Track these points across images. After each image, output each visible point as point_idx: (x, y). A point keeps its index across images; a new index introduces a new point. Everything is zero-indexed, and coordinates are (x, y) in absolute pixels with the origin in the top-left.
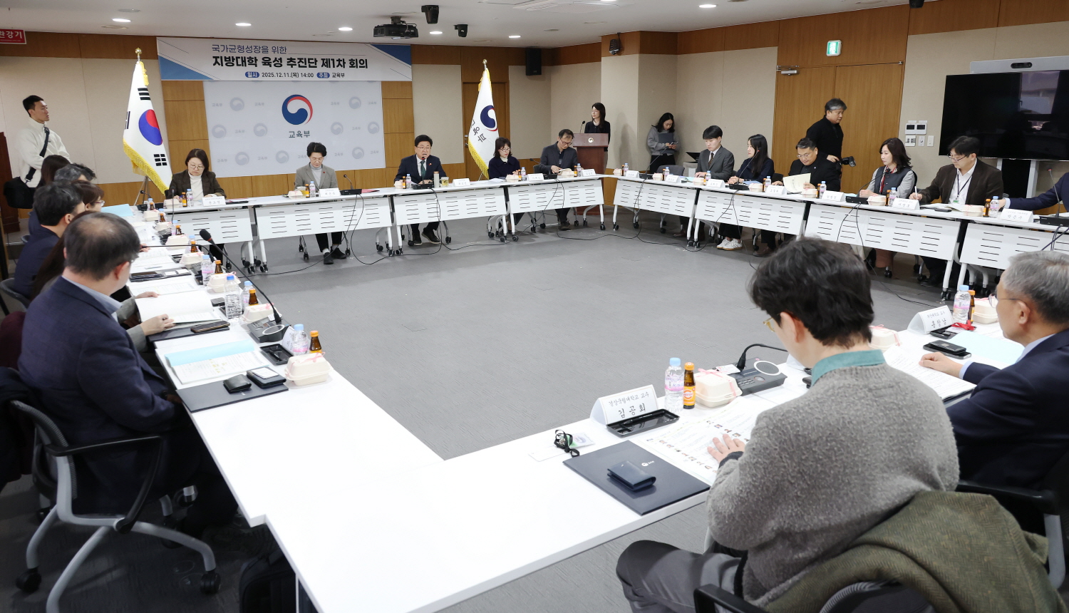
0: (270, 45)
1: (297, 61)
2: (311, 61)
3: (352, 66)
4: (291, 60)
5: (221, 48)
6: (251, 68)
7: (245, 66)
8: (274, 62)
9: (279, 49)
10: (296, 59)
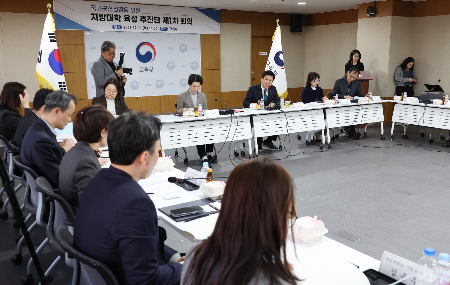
0: (130, 7)
1: (147, 18)
2: (156, 19)
3: (182, 23)
4: (143, 17)
5: (97, 8)
6: (116, 23)
7: (113, 21)
8: (132, 18)
9: (136, 10)
10: (147, 17)
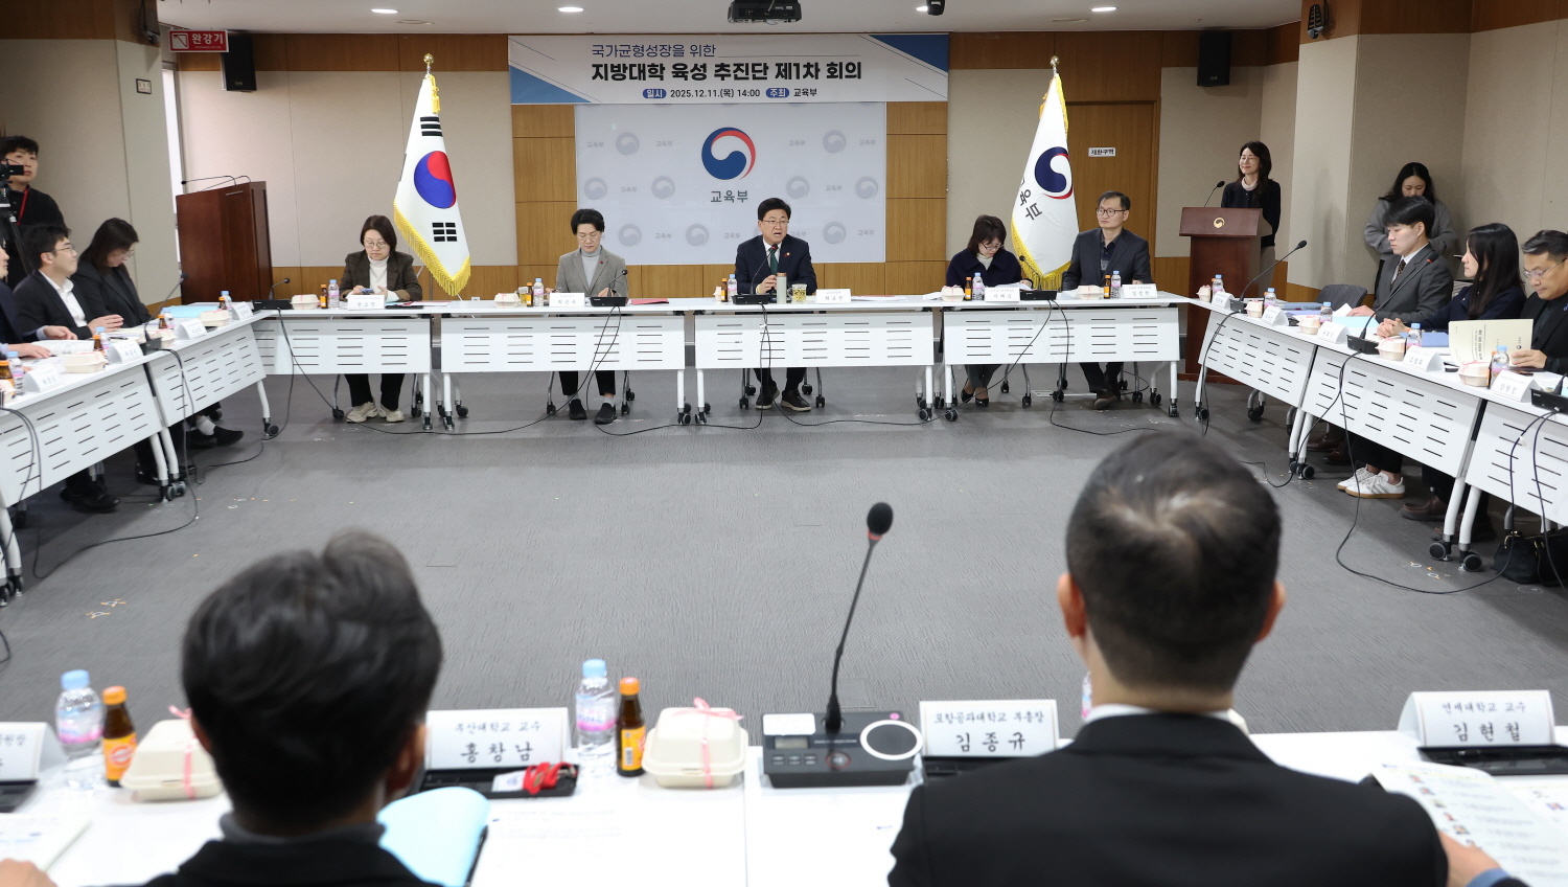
0: (687, 43)
1: (732, 68)
2: (757, 68)
3: (832, 76)
4: (722, 67)
5: (607, 51)
6: (652, 83)
7: (644, 79)
8: (692, 71)
9: (703, 48)
10: (732, 65)
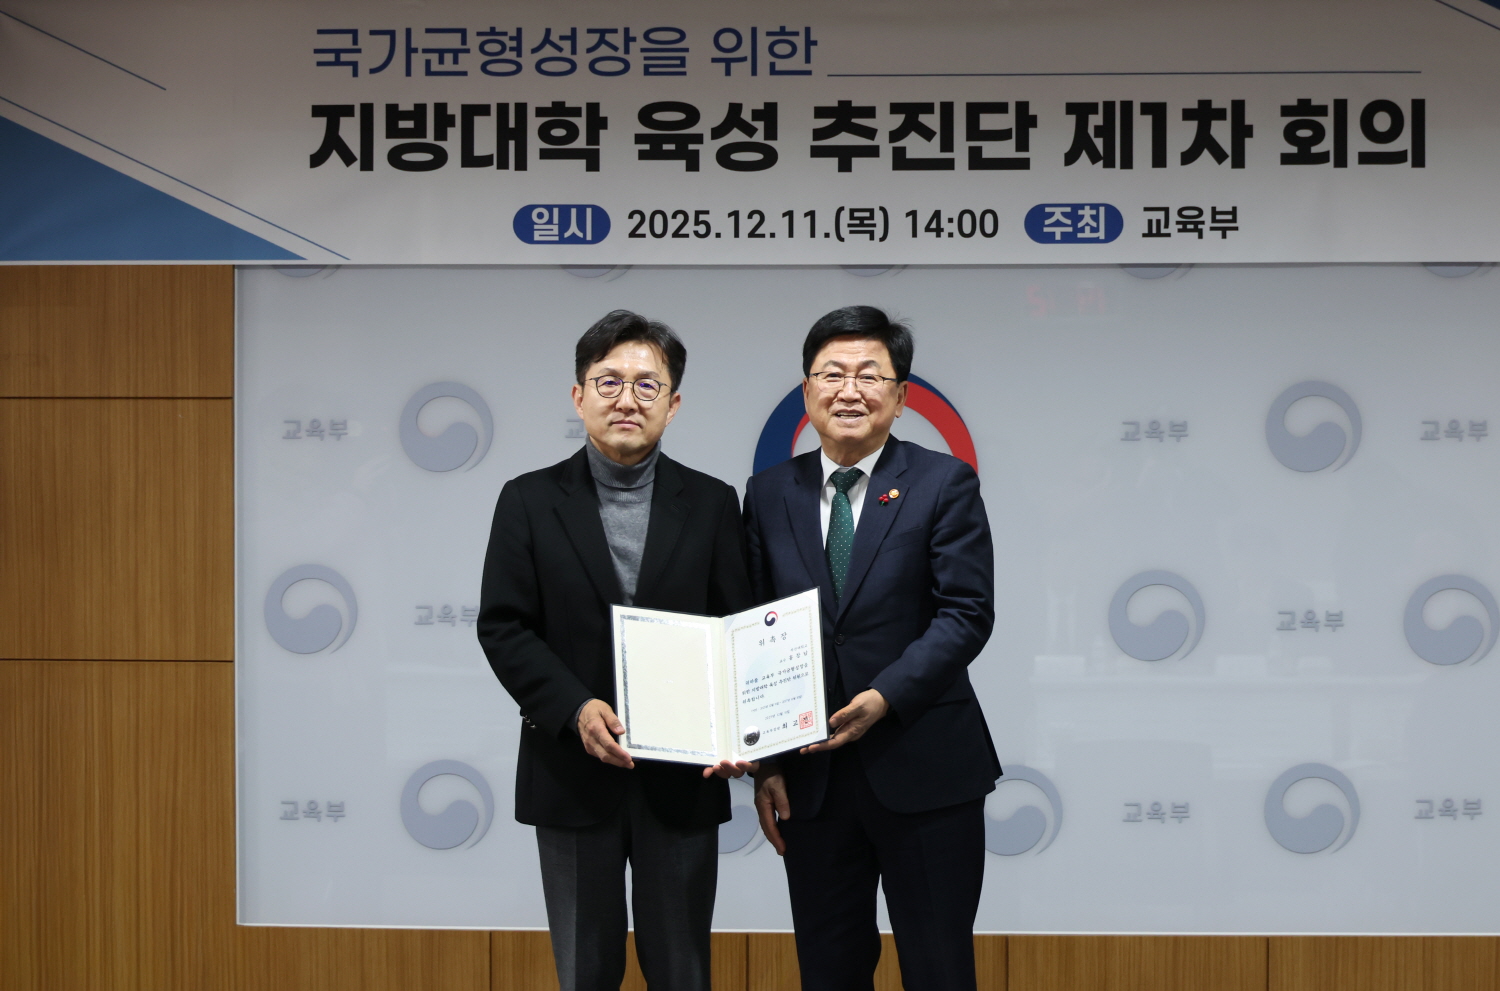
0: (701, 19)
1: (886, 122)
2: (988, 122)
3: (1302, 155)
4: (844, 115)
5: (373, 50)
6: (552, 181)
7: (521, 165)
8: (717, 133)
9: (764, 42)
10: (883, 111)
